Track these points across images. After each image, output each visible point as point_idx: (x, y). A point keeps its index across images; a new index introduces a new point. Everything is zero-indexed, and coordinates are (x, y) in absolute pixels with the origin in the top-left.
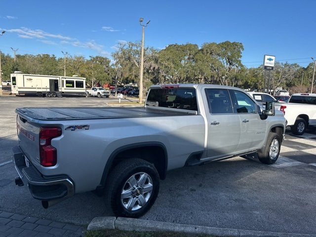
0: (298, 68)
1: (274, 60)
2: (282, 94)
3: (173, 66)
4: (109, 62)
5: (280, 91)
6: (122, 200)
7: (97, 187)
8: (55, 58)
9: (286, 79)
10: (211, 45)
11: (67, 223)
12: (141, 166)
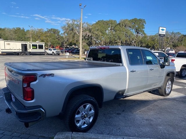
0: (180, 35)
1: (165, 30)
2: (171, 52)
3: (101, 34)
4: (59, 32)
5: (169, 50)
6: (75, 121)
7: (60, 113)
8: (24, 30)
9: (173, 42)
10: (125, 21)
11: (40, 136)
12: (87, 99)
